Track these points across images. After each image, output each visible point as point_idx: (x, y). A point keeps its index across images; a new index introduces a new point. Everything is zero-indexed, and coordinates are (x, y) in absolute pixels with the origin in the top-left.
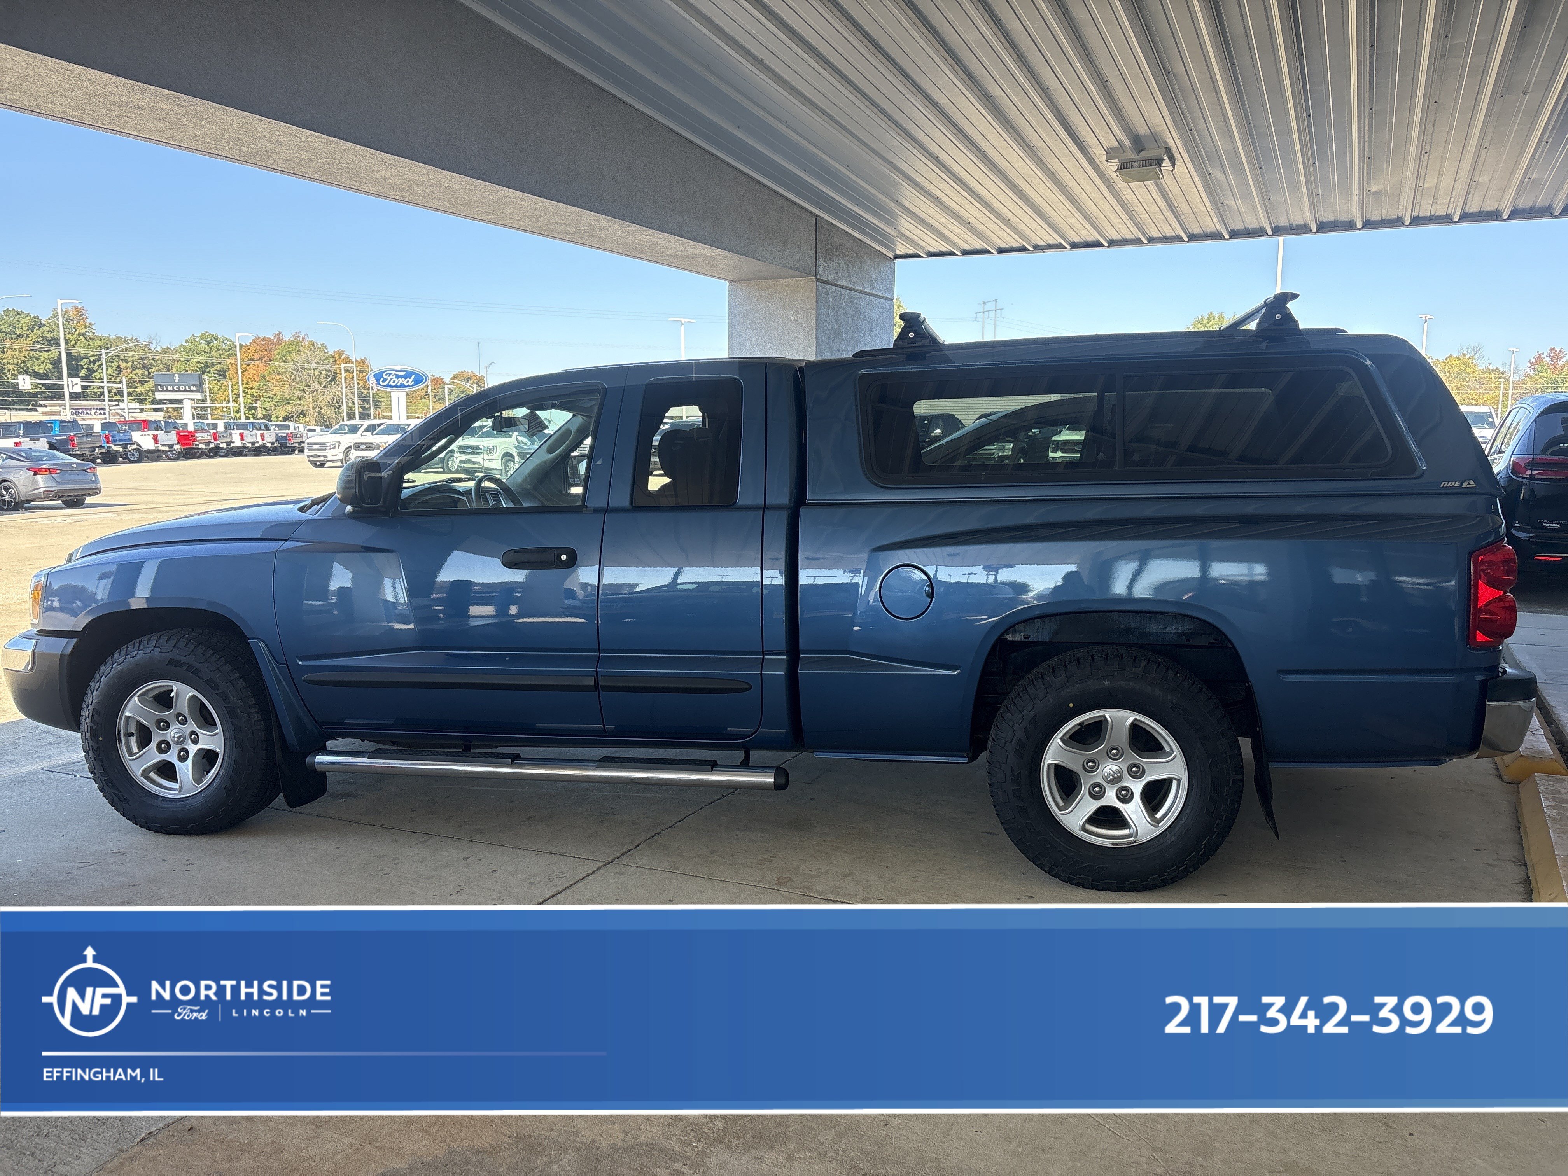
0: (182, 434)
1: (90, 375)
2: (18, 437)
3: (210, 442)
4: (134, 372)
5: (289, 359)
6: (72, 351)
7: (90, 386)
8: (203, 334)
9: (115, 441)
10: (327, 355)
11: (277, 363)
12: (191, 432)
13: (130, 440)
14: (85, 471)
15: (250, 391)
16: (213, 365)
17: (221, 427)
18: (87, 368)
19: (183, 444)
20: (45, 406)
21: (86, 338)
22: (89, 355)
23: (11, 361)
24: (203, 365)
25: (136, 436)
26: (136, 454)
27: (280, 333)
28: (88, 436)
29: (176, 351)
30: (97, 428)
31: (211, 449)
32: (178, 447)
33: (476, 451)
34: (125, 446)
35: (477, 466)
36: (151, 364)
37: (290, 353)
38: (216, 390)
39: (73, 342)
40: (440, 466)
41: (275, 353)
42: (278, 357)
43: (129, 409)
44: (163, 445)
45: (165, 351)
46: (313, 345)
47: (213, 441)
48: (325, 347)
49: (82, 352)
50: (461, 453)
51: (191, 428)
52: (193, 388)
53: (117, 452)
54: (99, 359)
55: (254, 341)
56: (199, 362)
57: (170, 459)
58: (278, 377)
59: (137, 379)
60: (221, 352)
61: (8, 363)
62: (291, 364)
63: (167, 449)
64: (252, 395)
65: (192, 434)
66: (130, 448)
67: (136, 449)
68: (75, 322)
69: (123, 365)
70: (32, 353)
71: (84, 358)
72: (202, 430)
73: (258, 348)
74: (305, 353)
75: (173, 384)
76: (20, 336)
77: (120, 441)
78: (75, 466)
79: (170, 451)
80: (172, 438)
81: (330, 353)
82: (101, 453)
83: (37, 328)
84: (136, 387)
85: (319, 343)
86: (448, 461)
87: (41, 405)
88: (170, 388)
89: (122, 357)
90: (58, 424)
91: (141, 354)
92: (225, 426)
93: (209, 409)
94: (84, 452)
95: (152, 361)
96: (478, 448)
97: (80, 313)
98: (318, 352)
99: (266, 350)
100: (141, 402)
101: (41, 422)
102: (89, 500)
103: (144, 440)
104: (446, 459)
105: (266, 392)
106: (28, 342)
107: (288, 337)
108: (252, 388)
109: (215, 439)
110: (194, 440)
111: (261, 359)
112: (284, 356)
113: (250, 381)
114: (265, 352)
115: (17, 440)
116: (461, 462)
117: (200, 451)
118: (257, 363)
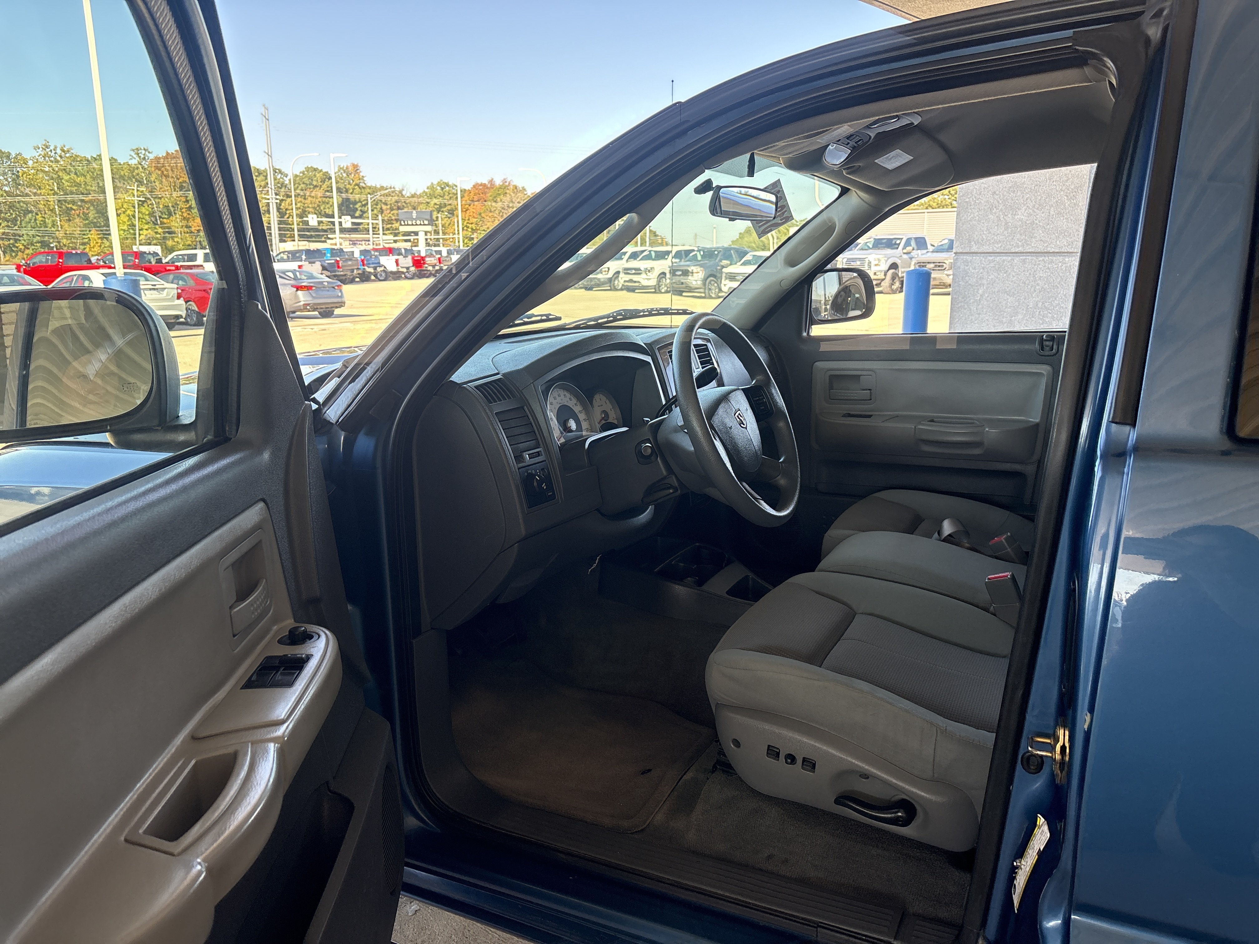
0: (416, 258)
1: (362, 215)
2: (301, 261)
3: (436, 265)
4: (392, 212)
5: (499, 199)
6: (351, 197)
7: (362, 223)
8: (439, 182)
9: (369, 264)
10: (526, 196)
11: (489, 203)
12: (422, 257)
13: (379, 263)
14: (334, 288)
15: (470, 226)
16: (445, 205)
17: (444, 254)
18: (361, 210)
19: (417, 267)
20: (332, 239)
21: (360, 188)
22: (362, 200)
23: (310, 206)
24: (438, 206)
25: (384, 260)
26: (383, 274)
27: (492, 179)
28: (350, 260)
29: (420, 196)
30: (357, 255)
31: (437, 270)
32: (413, 269)
33: (638, 271)
34: (375, 268)
35: (637, 284)
36: (403, 206)
37: (499, 194)
38: (447, 225)
39: (351, 191)
40: (608, 285)
41: (489, 195)
42: (491, 198)
43: (383, 240)
44: (402, 267)
45: (413, 196)
46: (516, 188)
47: (438, 264)
48: (525, 189)
49: (357, 197)
50: (626, 273)
51: (423, 254)
52: (426, 222)
53: (370, 272)
54: (367, 204)
55: (474, 186)
56: (435, 204)
57: (406, 278)
58: (490, 214)
59: (393, 218)
60: (451, 195)
61: (308, 207)
62: (500, 204)
63: (405, 270)
64: (472, 229)
65: (423, 258)
66: (379, 269)
67: (384, 270)
68: (353, 175)
69: (384, 207)
70: (324, 199)
71: (358, 202)
72: (431, 255)
73: (477, 191)
74: (510, 195)
75: (412, 219)
76: (316, 186)
77: (373, 263)
78: (326, 284)
79: (407, 272)
80: (407, 262)
81: (529, 194)
82: (359, 274)
83: (327, 180)
84: (393, 224)
85: (520, 185)
86: (614, 281)
87: (329, 238)
88: (410, 223)
89: (383, 201)
90: (329, 251)
91: (396, 198)
92: (448, 253)
93: (441, 240)
94: (346, 273)
95: (404, 204)
96: (639, 269)
97: (356, 167)
98: (520, 194)
99: (482, 193)
100: (396, 235)
101: (318, 250)
102: (337, 312)
103: (389, 263)
104: (613, 279)
105: (482, 226)
106: (321, 191)
107: (498, 182)
108: (472, 224)
109: (440, 263)
110: (424, 263)
111: (478, 201)
112: (495, 197)
113: (470, 217)
114: (482, 195)
115: (300, 263)
116: (625, 281)
117: (429, 272)
118: (476, 203)
